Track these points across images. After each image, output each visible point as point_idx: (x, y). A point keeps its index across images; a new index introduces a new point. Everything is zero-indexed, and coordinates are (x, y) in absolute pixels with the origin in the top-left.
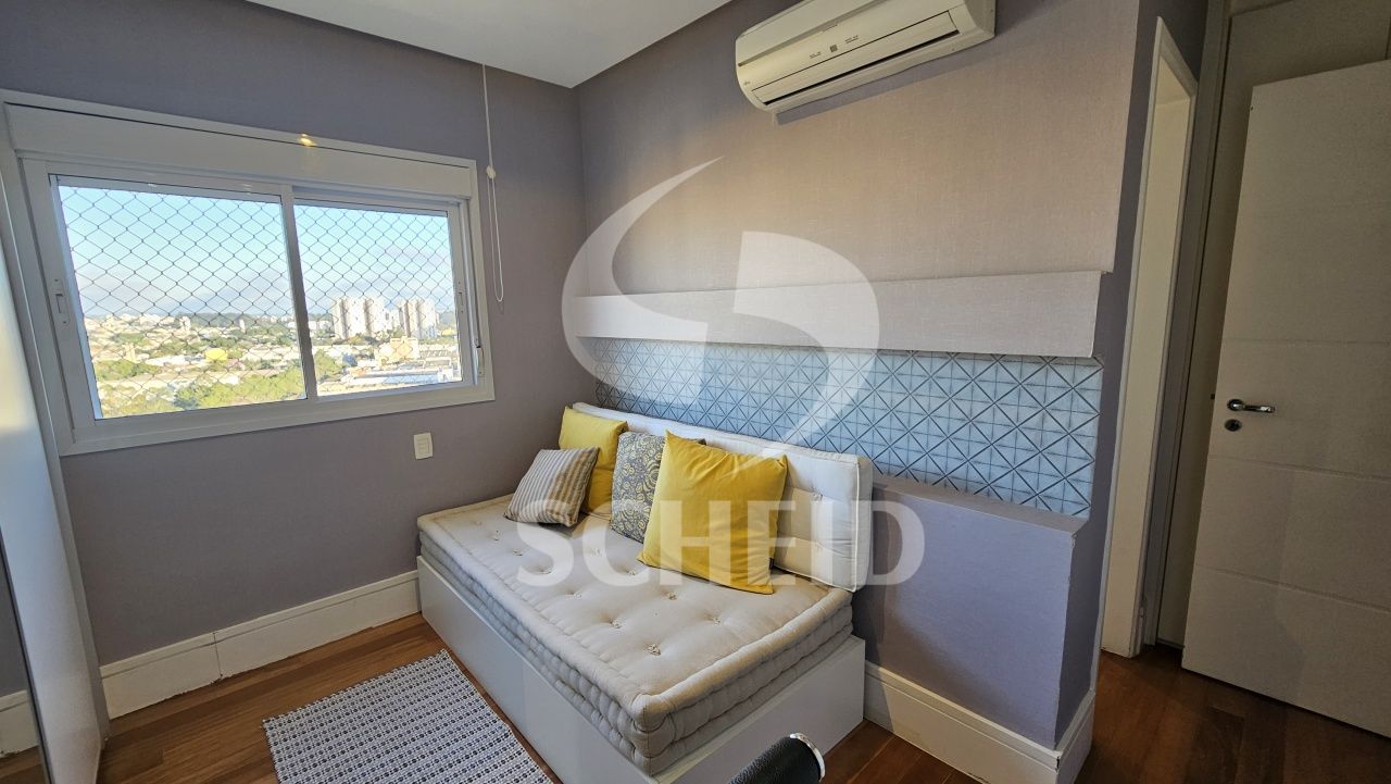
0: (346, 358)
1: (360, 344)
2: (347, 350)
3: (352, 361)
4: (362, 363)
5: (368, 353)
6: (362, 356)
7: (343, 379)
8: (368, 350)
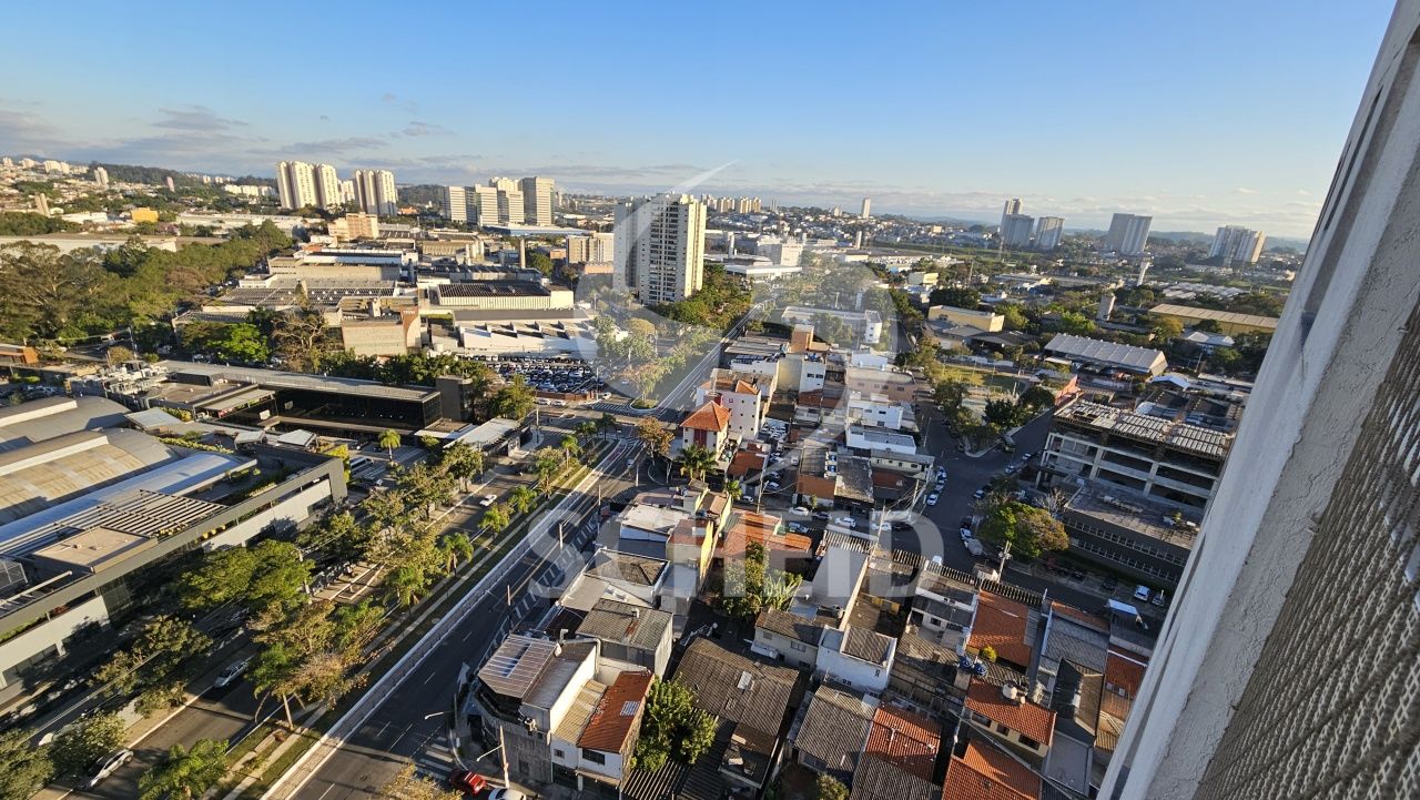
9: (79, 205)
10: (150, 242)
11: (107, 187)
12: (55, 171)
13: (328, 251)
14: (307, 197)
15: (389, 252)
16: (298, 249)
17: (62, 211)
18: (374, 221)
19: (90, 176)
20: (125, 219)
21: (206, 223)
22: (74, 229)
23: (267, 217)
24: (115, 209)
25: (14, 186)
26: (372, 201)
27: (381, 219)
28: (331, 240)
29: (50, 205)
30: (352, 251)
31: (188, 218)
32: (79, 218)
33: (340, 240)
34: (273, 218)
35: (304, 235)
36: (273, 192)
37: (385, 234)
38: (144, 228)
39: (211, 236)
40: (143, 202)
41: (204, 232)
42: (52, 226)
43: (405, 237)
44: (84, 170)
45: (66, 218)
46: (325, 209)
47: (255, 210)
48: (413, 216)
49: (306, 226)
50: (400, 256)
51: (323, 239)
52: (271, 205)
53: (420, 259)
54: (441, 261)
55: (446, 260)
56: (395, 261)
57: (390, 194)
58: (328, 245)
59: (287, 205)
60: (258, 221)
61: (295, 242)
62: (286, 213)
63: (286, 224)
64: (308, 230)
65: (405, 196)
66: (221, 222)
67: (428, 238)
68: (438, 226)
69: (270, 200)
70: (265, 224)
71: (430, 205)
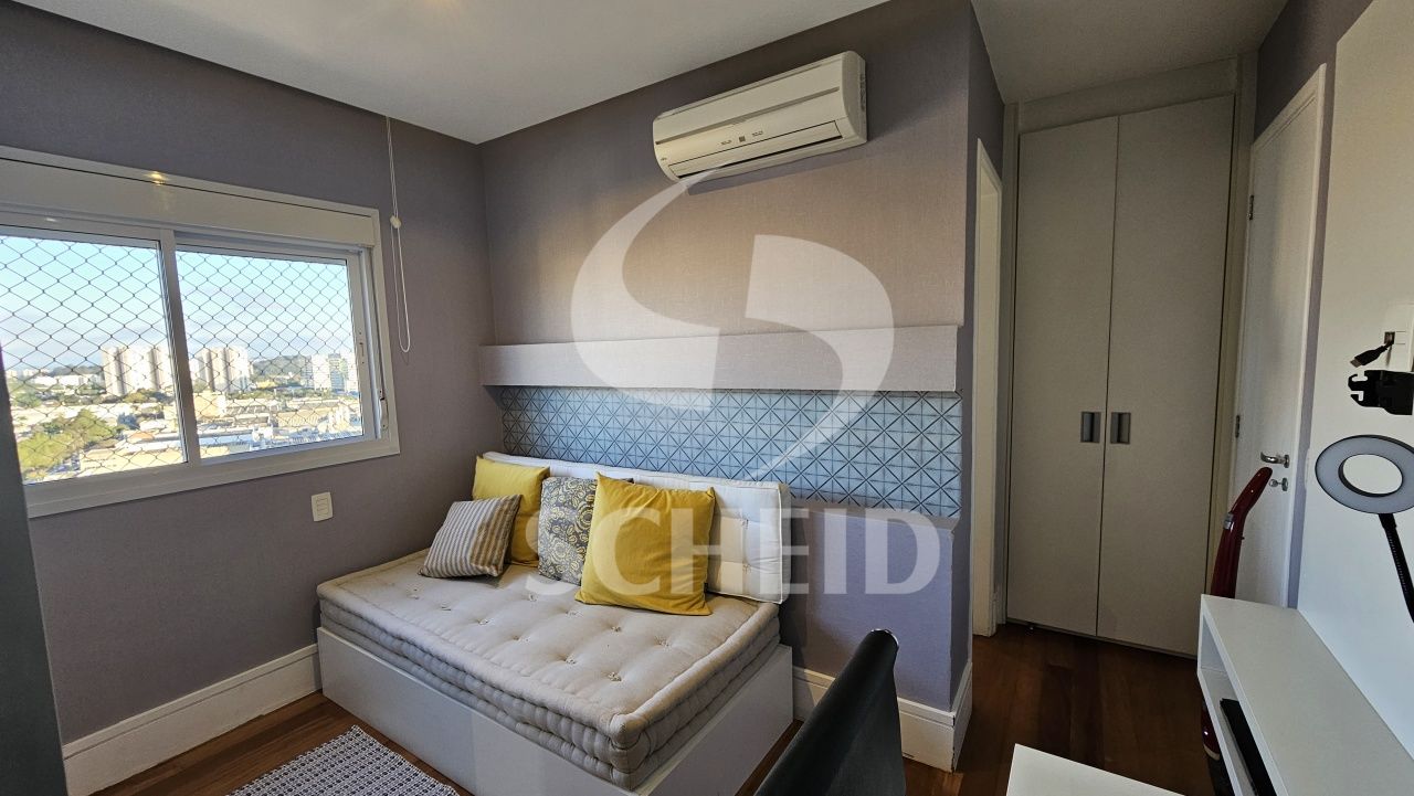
0: (122, 419)
1: (142, 402)
2: (126, 409)
3: (133, 423)
4: (145, 425)
5: (154, 412)
6: (146, 416)
7: (119, 445)
8: (155, 408)
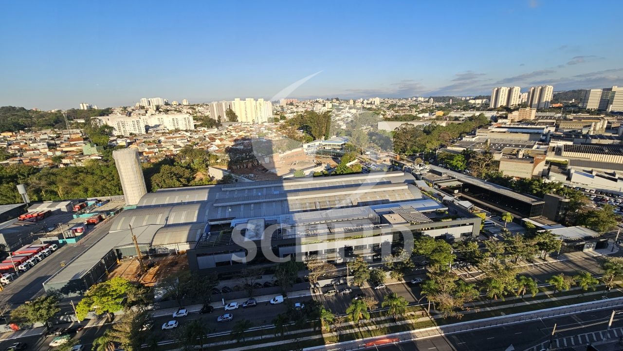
9: (423, 111)
10: (438, 123)
11: (432, 105)
12: (420, 101)
13: (505, 126)
14: (502, 102)
15: (538, 127)
16: (491, 125)
17: (417, 113)
18: (534, 112)
19: (428, 102)
20: (433, 115)
21: (458, 115)
22: (419, 118)
23: (482, 112)
24: (431, 112)
25: (409, 106)
26: (536, 101)
27: (538, 111)
28: (508, 122)
29: (416, 111)
30: (517, 126)
31: (453, 114)
32: (421, 115)
33: (512, 121)
34: (484, 112)
35: (495, 119)
36: (488, 102)
37: (537, 118)
38: (438, 118)
39: (458, 120)
40: (440, 108)
41: (456, 119)
42: (414, 118)
43: (550, 119)
44: (427, 99)
45: (418, 116)
46: (509, 107)
47: (478, 109)
48: (559, 108)
49: (498, 115)
50: (543, 129)
51: (504, 121)
52: (486, 107)
53: (556, 131)
54: (570, 132)
55: (575, 131)
56: (540, 131)
57: (548, 96)
58: (505, 123)
59: (492, 106)
60: (477, 114)
61: (490, 122)
62: (491, 110)
63: (488, 115)
64: (498, 117)
65: (556, 98)
66: (464, 115)
67: (565, 119)
68: (574, 112)
69: (486, 105)
70: (480, 115)
71: (573, 100)
